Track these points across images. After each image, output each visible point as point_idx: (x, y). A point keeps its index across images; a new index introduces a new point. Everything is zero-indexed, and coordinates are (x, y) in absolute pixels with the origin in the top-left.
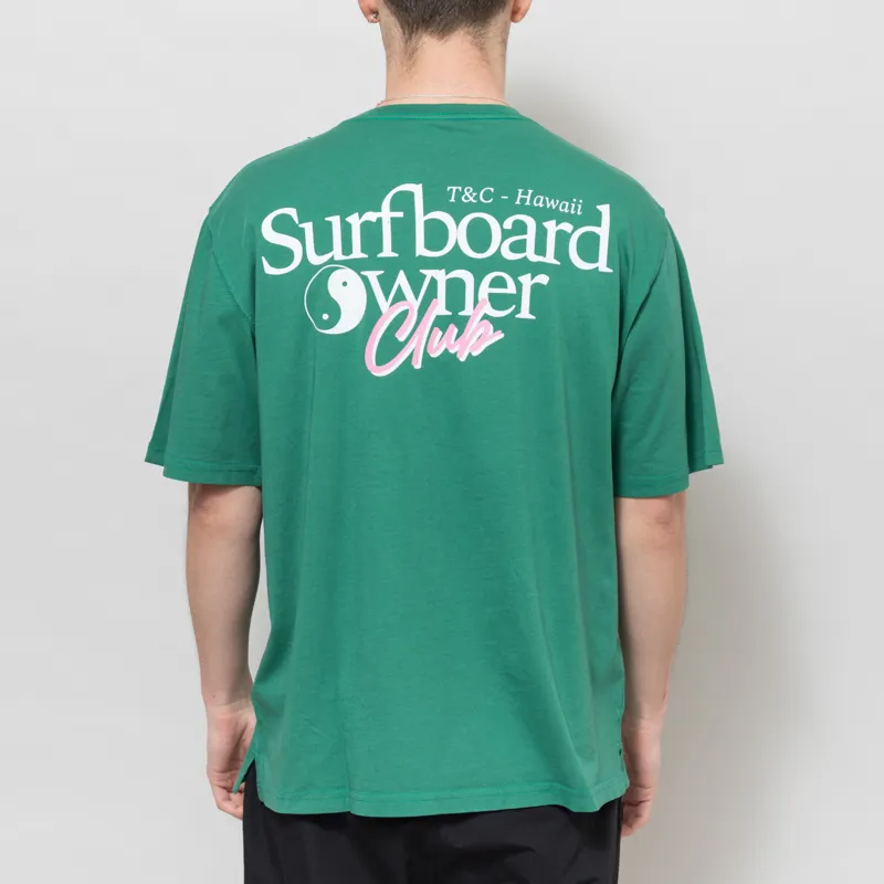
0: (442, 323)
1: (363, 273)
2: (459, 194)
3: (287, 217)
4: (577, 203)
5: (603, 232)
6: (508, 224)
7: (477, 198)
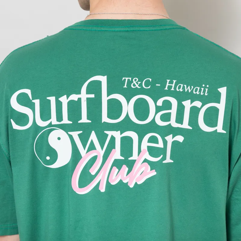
0: (117, 164)
1: (70, 133)
2: (130, 82)
3: (25, 95)
4: (205, 87)
5: (221, 106)
6: (160, 103)
7: (141, 85)
